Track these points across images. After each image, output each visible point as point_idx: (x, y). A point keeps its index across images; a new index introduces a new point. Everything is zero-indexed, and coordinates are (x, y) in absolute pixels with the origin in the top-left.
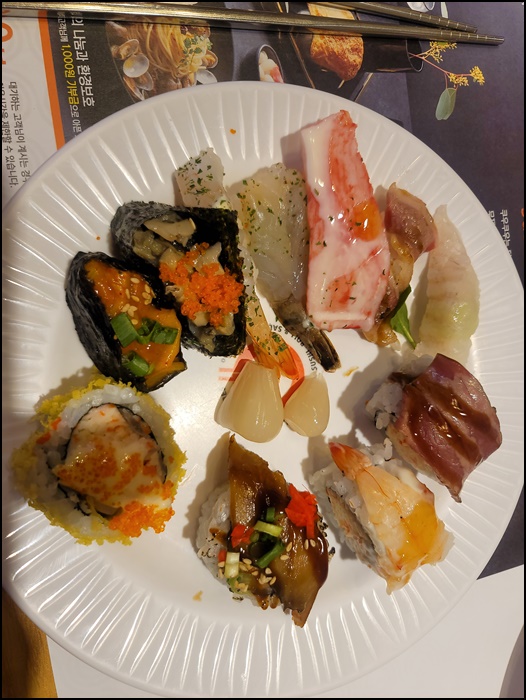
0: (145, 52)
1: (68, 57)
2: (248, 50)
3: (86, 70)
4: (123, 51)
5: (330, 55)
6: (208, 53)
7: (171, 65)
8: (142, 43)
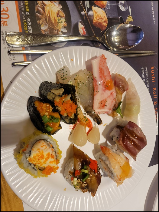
0: (47, 22)
1: (25, 24)
2: (76, 22)
3: (30, 27)
4: (41, 22)
5: (98, 23)
6: (64, 23)
7: (54, 26)
8: (46, 20)
